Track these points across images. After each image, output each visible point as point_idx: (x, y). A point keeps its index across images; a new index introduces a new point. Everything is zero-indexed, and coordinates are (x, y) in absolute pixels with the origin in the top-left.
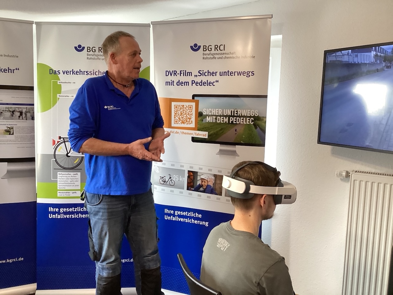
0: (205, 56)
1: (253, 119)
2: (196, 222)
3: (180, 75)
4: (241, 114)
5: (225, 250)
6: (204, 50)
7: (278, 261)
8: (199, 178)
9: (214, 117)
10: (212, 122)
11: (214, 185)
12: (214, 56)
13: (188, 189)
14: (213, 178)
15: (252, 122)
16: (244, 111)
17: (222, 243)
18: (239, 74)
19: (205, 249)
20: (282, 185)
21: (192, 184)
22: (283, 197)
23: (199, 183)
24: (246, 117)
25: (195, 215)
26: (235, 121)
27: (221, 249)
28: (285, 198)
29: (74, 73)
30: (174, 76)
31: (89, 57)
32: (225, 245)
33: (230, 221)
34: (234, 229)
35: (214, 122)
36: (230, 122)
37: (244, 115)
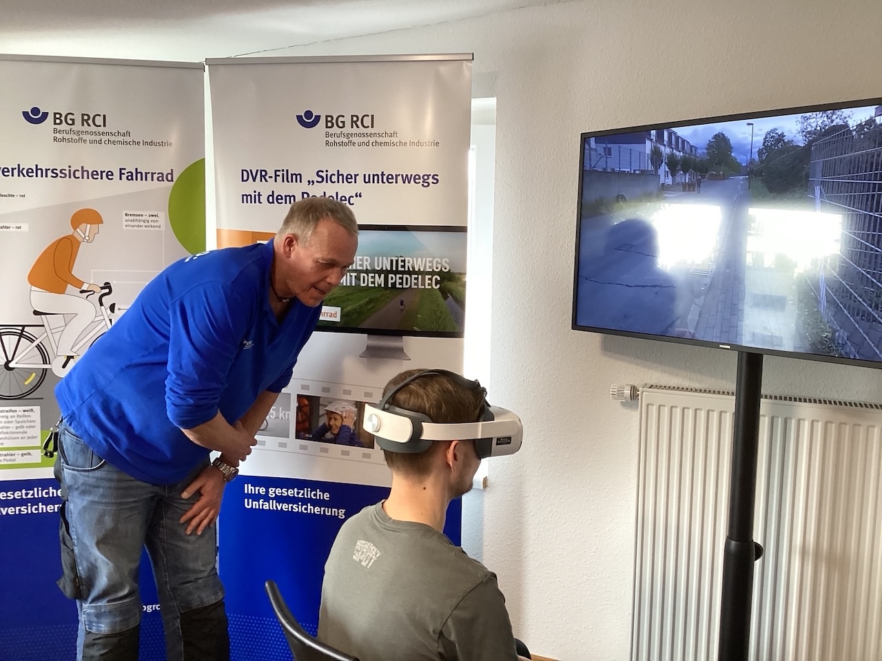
0: (331, 140)
1: (439, 279)
2: (317, 510)
3: (276, 181)
4: (413, 268)
5: (370, 565)
6: (327, 125)
7: (482, 582)
8: (322, 412)
9: (354, 275)
10: (348, 285)
11: (357, 425)
12: (351, 139)
13: (298, 437)
14: (355, 409)
15: (436, 285)
16: (419, 259)
17: (365, 550)
18: (406, 179)
19: (329, 566)
20: (491, 417)
21: (307, 424)
22: (494, 442)
23: (323, 421)
24: (424, 273)
25: (315, 495)
26: (400, 284)
27: (362, 564)
28: (497, 444)
29: (22, 173)
30: (261, 181)
31: (58, 136)
32: (371, 555)
33: (383, 501)
34: (390, 518)
35: (353, 285)
36: (390, 286)
37: (419, 270)
